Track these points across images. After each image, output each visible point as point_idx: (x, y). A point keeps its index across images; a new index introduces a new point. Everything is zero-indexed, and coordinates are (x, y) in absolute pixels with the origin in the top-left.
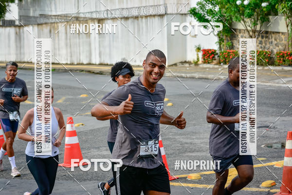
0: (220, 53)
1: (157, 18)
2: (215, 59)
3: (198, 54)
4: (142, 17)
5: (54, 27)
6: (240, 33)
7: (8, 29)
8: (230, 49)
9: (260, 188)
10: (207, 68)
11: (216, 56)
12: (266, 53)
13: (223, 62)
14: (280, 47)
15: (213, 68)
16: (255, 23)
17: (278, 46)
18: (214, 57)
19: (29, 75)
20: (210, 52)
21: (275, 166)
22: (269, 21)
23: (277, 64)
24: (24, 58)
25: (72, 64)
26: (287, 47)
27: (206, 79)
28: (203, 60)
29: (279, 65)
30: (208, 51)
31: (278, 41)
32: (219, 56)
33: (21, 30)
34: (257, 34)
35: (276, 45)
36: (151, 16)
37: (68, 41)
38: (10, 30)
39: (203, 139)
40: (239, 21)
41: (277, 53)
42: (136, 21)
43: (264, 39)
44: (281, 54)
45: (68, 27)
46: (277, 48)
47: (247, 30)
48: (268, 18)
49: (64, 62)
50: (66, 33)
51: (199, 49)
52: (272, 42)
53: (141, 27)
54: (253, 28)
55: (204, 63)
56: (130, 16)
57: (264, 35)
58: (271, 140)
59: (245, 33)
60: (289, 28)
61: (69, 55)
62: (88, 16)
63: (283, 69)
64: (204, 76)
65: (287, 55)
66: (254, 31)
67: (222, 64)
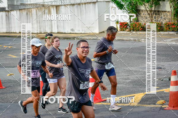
0: (130, 24)
1: (91, 4)
2: (127, 28)
3: (117, 26)
4: (82, 4)
5: (29, 11)
6: (142, 12)
8: (137, 22)
9: (156, 105)
10: (123, 34)
11: (128, 26)
12: (158, 24)
13: (132, 30)
14: (167, 20)
15: (126, 34)
16: (151, 6)
17: (166, 20)
18: (127, 27)
20: (124, 24)
21: (164, 92)
22: (159, 4)
23: (165, 30)
24: (11, 30)
25: (41, 33)
26: (171, 20)
27: (122, 40)
28: (120, 29)
29: (166, 31)
30: (123, 23)
31: (165, 16)
32: (130, 26)
33: (9, 13)
34: (152, 12)
35: (164, 19)
36: (88, 3)
37: (38, 19)
38: (2, 13)
39: (121, 76)
40: (142, 5)
41: (165, 23)
42: (79, 6)
43: (157, 15)
44: (168, 24)
45: (38, 11)
46: (165, 20)
47: (147, 10)
48: (159, 3)
49: (36, 32)
50: (37, 14)
51: (117, 22)
52: (162, 17)
53: (82, 10)
54: (150, 9)
55: (121, 31)
56: (75, 3)
57: (157, 13)
58: (162, 76)
59: (145, 12)
60: (172, 8)
61: (39, 27)
62: (50, 4)
63: (169, 33)
64: (121, 38)
65: (171, 25)
66: (151, 11)
67: (132, 31)
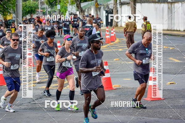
7: (162, 5)
19: (178, 40)
24: (174, 27)
33: (173, 6)
38: (164, 5)
